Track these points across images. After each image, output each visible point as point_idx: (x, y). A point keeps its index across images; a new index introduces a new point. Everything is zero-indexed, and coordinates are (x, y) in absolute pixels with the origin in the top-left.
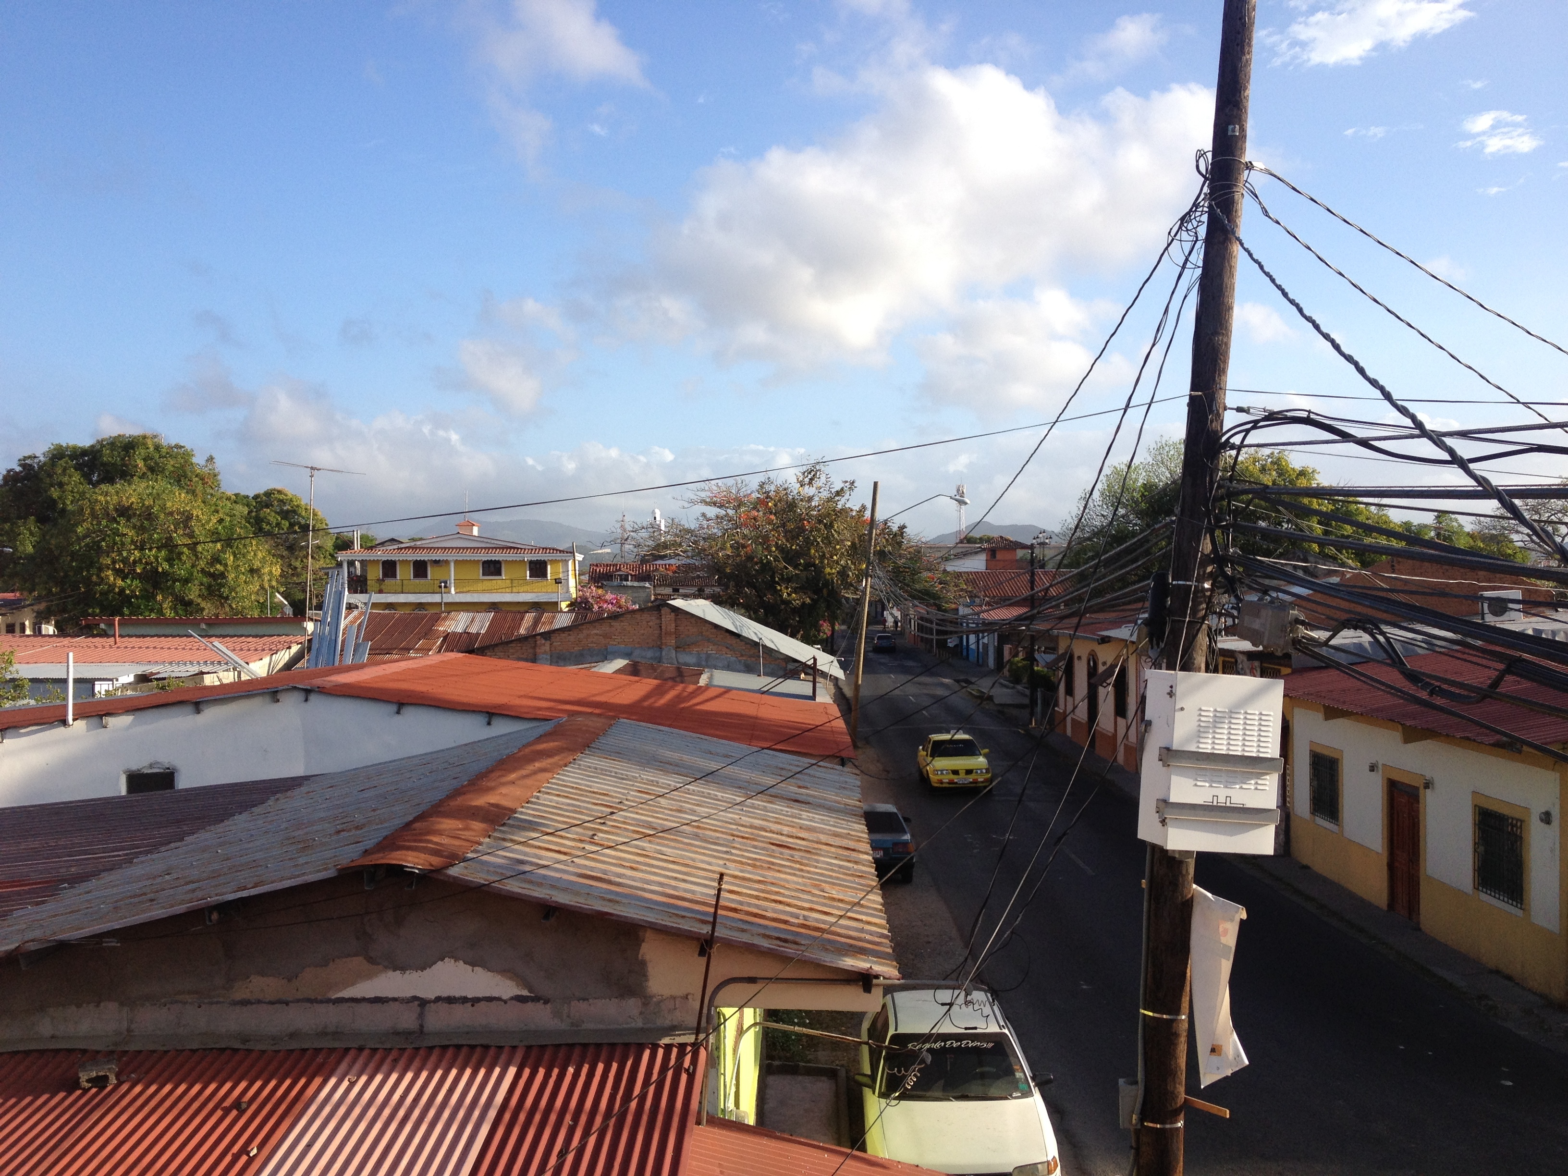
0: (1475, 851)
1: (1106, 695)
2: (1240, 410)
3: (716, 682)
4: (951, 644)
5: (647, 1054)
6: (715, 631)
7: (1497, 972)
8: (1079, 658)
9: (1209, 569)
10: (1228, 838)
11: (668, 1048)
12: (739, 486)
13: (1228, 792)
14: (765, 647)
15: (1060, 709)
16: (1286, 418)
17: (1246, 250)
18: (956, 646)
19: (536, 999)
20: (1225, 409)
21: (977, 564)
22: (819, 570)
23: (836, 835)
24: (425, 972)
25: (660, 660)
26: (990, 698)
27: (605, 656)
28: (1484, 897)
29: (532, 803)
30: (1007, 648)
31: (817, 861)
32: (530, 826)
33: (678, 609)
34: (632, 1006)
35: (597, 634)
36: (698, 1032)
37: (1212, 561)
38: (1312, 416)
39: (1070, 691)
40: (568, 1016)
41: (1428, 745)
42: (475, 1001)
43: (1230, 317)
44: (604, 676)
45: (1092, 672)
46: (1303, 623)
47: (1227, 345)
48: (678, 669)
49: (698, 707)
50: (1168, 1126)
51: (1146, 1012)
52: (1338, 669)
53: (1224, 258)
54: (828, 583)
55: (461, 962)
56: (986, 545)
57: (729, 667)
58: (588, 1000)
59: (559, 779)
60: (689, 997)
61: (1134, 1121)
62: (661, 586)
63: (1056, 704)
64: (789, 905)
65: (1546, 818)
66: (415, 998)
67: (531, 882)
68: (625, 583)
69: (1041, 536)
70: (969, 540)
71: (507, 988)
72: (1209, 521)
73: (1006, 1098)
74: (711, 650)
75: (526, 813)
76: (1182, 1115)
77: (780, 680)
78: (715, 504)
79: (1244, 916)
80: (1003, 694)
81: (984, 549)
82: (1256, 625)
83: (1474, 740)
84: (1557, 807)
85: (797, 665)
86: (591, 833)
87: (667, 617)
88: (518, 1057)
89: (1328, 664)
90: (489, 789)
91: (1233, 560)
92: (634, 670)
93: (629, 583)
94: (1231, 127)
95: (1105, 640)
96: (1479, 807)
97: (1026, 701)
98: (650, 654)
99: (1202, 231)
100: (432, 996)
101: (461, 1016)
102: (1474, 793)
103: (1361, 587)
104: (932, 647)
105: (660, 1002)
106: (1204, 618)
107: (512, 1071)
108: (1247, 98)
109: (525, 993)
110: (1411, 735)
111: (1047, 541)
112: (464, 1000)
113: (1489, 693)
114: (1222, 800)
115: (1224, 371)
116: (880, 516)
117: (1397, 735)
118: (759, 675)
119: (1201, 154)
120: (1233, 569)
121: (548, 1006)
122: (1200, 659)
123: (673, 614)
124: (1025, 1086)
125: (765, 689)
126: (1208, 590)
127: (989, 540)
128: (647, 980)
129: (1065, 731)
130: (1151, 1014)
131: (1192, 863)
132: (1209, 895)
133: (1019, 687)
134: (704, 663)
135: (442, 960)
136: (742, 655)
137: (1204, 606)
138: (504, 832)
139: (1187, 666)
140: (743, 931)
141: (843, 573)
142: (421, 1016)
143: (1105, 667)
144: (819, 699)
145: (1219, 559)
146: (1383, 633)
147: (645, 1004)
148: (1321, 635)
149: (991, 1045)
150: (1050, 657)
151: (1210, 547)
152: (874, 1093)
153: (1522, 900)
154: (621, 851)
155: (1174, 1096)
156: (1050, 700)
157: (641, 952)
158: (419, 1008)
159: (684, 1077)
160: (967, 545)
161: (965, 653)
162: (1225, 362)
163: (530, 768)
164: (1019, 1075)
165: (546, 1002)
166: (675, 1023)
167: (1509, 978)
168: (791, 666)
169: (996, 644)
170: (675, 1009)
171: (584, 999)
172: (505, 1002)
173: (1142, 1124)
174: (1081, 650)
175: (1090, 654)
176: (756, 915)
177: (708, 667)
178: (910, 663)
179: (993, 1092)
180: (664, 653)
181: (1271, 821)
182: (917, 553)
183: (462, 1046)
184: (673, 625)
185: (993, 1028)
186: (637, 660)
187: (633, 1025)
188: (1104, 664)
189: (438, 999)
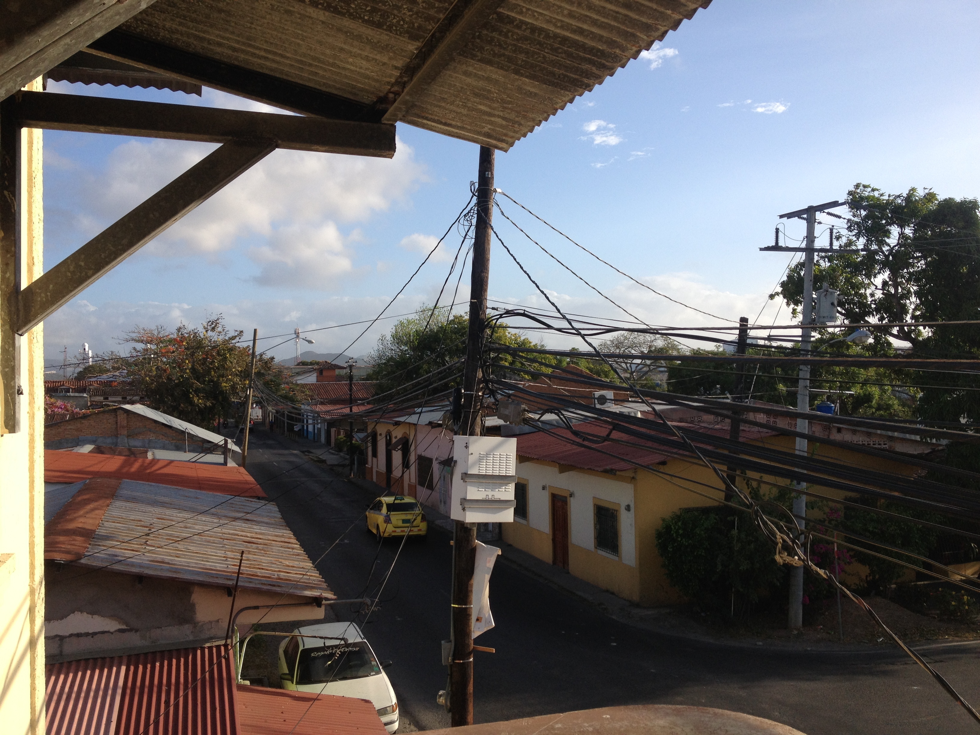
0: (595, 528)
1: (397, 456)
2: (493, 309)
3: (158, 457)
4: (296, 429)
5: (199, 652)
6: (154, 424)
7: (607, 591)
8: (381, 435)
9: (481, 386)
10: (493, 515)
11: (210, 648)
12: (159, 330)
13: (493, 493)
14: (189, 434)
15: (369, 466)
16: (514, 313)
17: (495, 232)
18: (300, 430)
19: (130, 630)
20: (487, 308)
21: (311, 379)
22: (217, 385)
23: (277, 536)
24: (63, 621)
25: (116, 444)
26: (324, 461)
27: (79, 442)
28: (600, 552)
29: (101, 526)
30: (333, 430)
31: (272, 549)
32: (107, 538)
33: (129, 411)
34: (187, 629)
35: (71, 429)
36: (227, 638)
37: (483, 382)
38: (526, 313)
39: (375, 454)
40: (150, 638)
41: (572, 474)
42: (94, 634)
43: (488, 263)
44: (83, 455)
45: (388, 443)
46: (527, 411)
47: (487, 278)
48: (129, 450)
49: (159, 472)
50: (466, 661)
51: (454, 606)
52: (543, 432)
53: (485, 236)
54: (222, 392)
55: (85, 613)
56: (316, 367)
57: (164, 447)
58: (161, 628)
59: (108, 514)
60: (220, 621)
61: (450, 661)
62: (95, 395)
63: (367, 463)
64: (267, 570)
65: (628, 508)
66: (57, 636)
67: (128, 565)
68: (68, 394)
69: (350, 361)
70: (304, 363)
71: (112, 626)
72: (481, 362)
73: (368, 676)
74: (152, 437)
75: (102, 532)
76: (472, 655)
77: (202, 455)
78: (142, 341)
79: (500, 553)
80: (331, 458)
81: (315, 370)
82: (507, 412)
83: (594, 470)
84: (633, 503)
85: (212, 445)
86: (145, 541)
87: (122, 417)
88: (125, 660)
89: (539, 430)
90: (72, 520)
91: (492, 381)
92: (99, 450)
93: (72, 394)
94: (487, 173)
95: (397, 424)
96: (597, 505)
97: (347, 462)
98: (109, 440)
99: (474, 221)
100: (67, 634)
101: (86, 644)
102: (594, 498)
103: (554, 394)
104: (285, 431)
105: (202, 625)
106: (479, 410)
107: (123, 669)
108: (494, 159)
109: (124, 627)
110: (564, 468)
111: (354, 364)
112: (87, 634)
113: (607, 438)
114: (490, 497)
115: (486, 290)
116: (258, 351)
117: (556, 470)
118: (185, 452)
119: (472, 184)
120: (492, 386)
121: (138, 634)
122: (478, 430)
123: (125, 414)
124: (377, 669)
125: (193, 460)
126: (480, 396)
127: (318, 363)
128: (196, 614)
129: (372, 478)
130: (457, 606)
131: (475, 529)
132: (483, 544)
133: (342, 454)
134: (147, 446)
135: (73, 612)
136: (173, 440)
137: (479, 404)
138: (96, 542)
139: (472, 434)
140: (250, 582)
141: (233, 387)
142: (61, 646)
143: (396, 440)
144: (229, 465)
145: (486, 381)
146: (563, 415)
147: (195, 627)
148: (537, 417)
149: (357, 649)
150: (362, 435)
151: (481, 375)
152: (293, 683)
153: (618, 551)
154: (166, 549)
155: (468, 646)
156: (363, 461)
157: (192, 598)
158: (59, 642)
159: (223, 661)
160: (303, 367)
161: (305, 435)
162: (487, 285)
163: (89, 507)
164: (374, 663)
165: (137, 631)
166: (212, 636)
167: (613, 593)
168: (206, 445)
169: (326, 428)
170: (212, 628)
171: (159, 628)
172: (112, 633)
173: (453, 662)
174: (382, 430)
175: (387, 432)
176: (253, 575)
177: (150, 448)
178: (270, 442)
179: (360, 674)
180: (119, 440)
181: (512, 506)
182: (280, 373)
183: (89, 659)
184: (126, 422)
185: (359, 640)
186: (100, 445)
187: (187, 639)
188: (396, 437)
189: (71, 635)
